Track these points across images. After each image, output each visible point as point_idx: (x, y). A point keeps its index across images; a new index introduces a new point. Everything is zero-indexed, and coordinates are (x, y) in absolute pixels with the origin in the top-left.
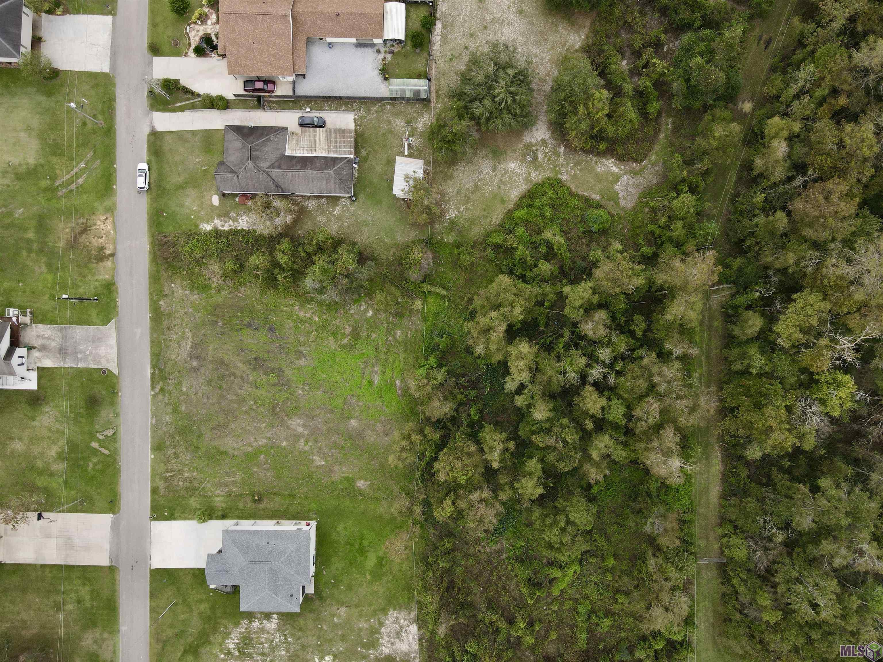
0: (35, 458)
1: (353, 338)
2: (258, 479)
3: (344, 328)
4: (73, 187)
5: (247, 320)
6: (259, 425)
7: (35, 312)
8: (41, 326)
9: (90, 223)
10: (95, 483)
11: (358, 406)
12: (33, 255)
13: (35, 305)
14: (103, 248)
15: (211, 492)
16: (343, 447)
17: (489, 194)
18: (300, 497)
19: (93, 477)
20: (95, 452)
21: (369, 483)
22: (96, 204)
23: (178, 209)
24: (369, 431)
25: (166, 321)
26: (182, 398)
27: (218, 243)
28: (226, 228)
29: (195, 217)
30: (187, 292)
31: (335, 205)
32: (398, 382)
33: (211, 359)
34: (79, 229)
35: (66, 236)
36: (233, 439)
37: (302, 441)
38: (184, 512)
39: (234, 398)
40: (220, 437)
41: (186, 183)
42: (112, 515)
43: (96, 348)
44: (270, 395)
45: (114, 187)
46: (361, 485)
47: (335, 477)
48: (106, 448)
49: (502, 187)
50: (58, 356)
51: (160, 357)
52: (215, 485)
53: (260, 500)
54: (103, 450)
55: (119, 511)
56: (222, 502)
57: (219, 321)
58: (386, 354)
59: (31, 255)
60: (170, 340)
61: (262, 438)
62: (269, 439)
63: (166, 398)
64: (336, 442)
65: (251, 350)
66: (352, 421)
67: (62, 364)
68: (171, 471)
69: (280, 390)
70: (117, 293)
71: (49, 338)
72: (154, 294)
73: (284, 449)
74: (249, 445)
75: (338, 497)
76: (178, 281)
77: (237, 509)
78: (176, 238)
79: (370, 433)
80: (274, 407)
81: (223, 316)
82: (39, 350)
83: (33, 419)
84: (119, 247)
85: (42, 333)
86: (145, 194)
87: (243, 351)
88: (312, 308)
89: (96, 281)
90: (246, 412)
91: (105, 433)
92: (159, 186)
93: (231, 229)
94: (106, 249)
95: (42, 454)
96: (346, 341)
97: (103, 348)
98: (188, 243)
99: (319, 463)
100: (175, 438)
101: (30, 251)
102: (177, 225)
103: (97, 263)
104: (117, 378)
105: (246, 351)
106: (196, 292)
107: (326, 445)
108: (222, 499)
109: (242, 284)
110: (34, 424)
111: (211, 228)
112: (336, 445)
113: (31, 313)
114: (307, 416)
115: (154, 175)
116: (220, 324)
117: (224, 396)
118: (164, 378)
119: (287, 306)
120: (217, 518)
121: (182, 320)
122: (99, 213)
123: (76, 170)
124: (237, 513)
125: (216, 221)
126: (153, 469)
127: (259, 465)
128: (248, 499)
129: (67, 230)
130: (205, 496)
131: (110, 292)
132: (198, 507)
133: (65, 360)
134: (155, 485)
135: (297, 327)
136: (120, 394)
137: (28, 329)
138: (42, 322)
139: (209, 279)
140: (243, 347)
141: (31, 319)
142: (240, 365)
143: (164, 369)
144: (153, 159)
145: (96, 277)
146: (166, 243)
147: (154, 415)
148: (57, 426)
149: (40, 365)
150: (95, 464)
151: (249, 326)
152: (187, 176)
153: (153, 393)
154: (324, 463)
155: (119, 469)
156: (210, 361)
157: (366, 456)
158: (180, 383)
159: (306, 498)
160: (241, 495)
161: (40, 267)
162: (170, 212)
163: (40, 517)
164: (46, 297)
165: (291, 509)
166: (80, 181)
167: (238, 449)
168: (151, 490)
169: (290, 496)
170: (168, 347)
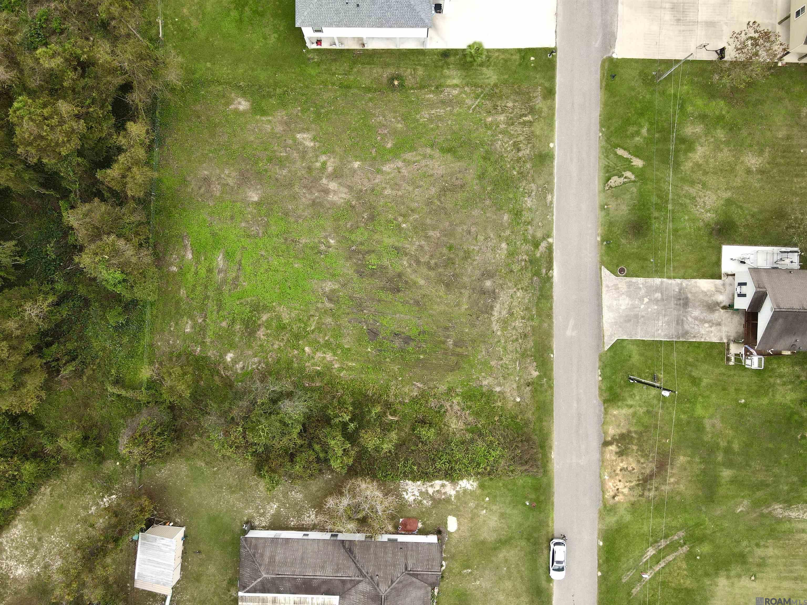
0: (727, 143)
1: (255, 321)
2: (395, 112)
3: (267, 335)
4: (663, 543)
5: (410, 349)
6: (394, 192)
7: (722, 360)
8: (715, 340)
9: (639, 491)
10: (638, 105)
11: (247, 222)
12: (723, 444)
13: (723, 370)
14: (620, 454)
15: (465, 92)
16: (270, 160)
17: (55, 530)
18: (333, 84)
19: (641, 114)
20: (637, 153)
21: (232, 107)
22: (628, 518)
23: (508, 511)
24: (232, 184)
25: (529, 346)
26: (508, 232)
27: (449, 462)
28: (438, 483)
29: (483, 500)
30: (498, 389)
31: (277, 516)
32: (189, 256)
33: (463, 291)
34: (655, 482)
35: (674, 471)
36: (431, 172)
37: (330, 169)
38: (506, 61)
39: (431, 233)
40: (452, 174)
41: (495, 549)
42: (614, 56)
43: (634, 307)
44: (376, 237)
45: (601, 544)
46: (243, 103)
47: (281, 115)
48: (620, 157)
49: (36, 540)
50: (689, 296)
51: (538, 293)
52: (461, 103)
53: (392, 79)
54: (625, 154)
55: (604, 62)
56: (449, 77)
57: (451, 347)
58: (207, 297)
59: (726, 444)
60: (523, 318)
61: (389, 174)
62: (379, 171)
63: (531, 232)
64: (280, 168)
65: (405, 303)
66: (256, 199)
67: (685, 282)
68: (524, 123)
69: (362, 244)
70: (600, 388)
71: (703, 321)
72: (546, 386)
73: (356, 157)
74: (407, 163)
75: (276, 85)
76: (510, 405)
77: (425, 66)
78: (512, 468)
79: (231, 182)
80: (372, 218)
81: (446, 354)
82: (718, 304)
83: (729, 202)
84: (596, 456)
85: (713, 329)
86: (556, 534)
87: (417, 303)
88: (314, 365)
89: (631, 406)
90: (412, 211)
91: (622, 180)
92: (536, 543)
93: (430, 480)
94: (616, 453)
95: (717, 148)
96: (265, 317)
97: (623, 307)
98: (495, 461)
99: (305, 136)
100: (518, 173)
101: (728, 451)
102: (510, 487)
103: (629, 432)
104: (602, 263)
105: (412, 302)
106: (484, 390)
107: (294, 163)
108: (449, 82)
109: (414, 400)
110: (728, 195)
111: (460, 482)
112: (281, 163)
113: (729, 359)
114: (321, 205)
115: (542, 560)
116: (450, 342)
117: (445, 236)
118: (533, 261)
119: (350, 369)
120: (455, 52)
121: (505, 349)
122: (625, 505)
123: (657, 568)
124: (428, 60)
125: (453, 493)
126: (551, 125)
127: (395, 132)
128: (409, 82)
129: (672, 480)
130: (476, 86)
131: (610, 389)
132: (484, 69)
133: (680, 290)
134: (549, 102)
135: (336, 337)
136: (599, 239)
137: (733, 335)
138: (713, 345)
139: (463, 409)
140: (417, 308)
141: (728, 349)
142: (422, 282)
143: (534, 275)
144: (544, 584)
145: (631, 411)
146: (526, 462)
147: (548, 207)
148: (693, 191)
149: (718, 282)
150: (638, 133)
151: (408, 340)
152: (494, 559)
153: (550, 240)
154: (299, 136)
155: (602, 126)
156: (466, 288)
157: (235, 147)
158: (511, 254)
159: (324, 83)
160: (422, 87)
161: (713, 426)
162: (520, 507)
163: (722, 52)
164: (705, 381)
165: (346, 66)
166: (651, 552)
167: (425, 156)
168: (554, 94)
169: (348, 87)
170: (527, 309)
